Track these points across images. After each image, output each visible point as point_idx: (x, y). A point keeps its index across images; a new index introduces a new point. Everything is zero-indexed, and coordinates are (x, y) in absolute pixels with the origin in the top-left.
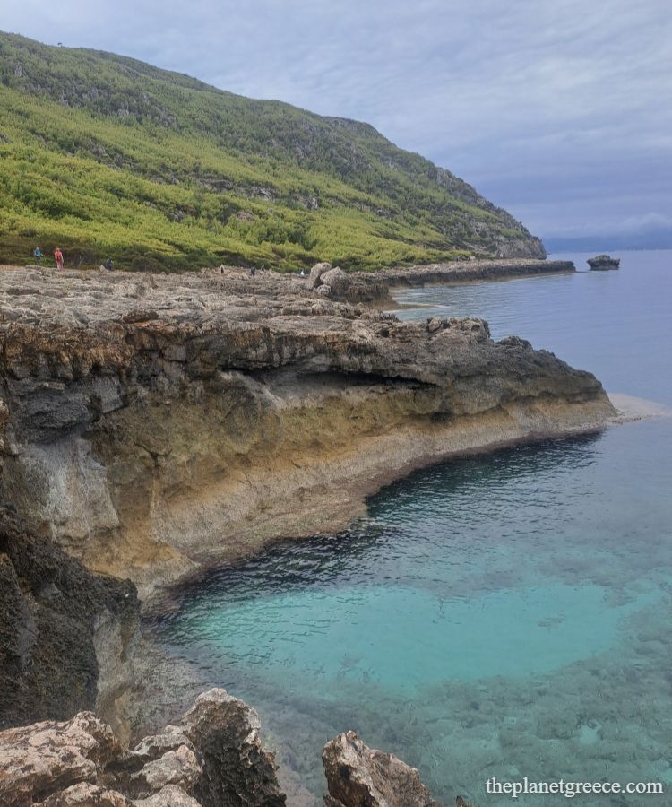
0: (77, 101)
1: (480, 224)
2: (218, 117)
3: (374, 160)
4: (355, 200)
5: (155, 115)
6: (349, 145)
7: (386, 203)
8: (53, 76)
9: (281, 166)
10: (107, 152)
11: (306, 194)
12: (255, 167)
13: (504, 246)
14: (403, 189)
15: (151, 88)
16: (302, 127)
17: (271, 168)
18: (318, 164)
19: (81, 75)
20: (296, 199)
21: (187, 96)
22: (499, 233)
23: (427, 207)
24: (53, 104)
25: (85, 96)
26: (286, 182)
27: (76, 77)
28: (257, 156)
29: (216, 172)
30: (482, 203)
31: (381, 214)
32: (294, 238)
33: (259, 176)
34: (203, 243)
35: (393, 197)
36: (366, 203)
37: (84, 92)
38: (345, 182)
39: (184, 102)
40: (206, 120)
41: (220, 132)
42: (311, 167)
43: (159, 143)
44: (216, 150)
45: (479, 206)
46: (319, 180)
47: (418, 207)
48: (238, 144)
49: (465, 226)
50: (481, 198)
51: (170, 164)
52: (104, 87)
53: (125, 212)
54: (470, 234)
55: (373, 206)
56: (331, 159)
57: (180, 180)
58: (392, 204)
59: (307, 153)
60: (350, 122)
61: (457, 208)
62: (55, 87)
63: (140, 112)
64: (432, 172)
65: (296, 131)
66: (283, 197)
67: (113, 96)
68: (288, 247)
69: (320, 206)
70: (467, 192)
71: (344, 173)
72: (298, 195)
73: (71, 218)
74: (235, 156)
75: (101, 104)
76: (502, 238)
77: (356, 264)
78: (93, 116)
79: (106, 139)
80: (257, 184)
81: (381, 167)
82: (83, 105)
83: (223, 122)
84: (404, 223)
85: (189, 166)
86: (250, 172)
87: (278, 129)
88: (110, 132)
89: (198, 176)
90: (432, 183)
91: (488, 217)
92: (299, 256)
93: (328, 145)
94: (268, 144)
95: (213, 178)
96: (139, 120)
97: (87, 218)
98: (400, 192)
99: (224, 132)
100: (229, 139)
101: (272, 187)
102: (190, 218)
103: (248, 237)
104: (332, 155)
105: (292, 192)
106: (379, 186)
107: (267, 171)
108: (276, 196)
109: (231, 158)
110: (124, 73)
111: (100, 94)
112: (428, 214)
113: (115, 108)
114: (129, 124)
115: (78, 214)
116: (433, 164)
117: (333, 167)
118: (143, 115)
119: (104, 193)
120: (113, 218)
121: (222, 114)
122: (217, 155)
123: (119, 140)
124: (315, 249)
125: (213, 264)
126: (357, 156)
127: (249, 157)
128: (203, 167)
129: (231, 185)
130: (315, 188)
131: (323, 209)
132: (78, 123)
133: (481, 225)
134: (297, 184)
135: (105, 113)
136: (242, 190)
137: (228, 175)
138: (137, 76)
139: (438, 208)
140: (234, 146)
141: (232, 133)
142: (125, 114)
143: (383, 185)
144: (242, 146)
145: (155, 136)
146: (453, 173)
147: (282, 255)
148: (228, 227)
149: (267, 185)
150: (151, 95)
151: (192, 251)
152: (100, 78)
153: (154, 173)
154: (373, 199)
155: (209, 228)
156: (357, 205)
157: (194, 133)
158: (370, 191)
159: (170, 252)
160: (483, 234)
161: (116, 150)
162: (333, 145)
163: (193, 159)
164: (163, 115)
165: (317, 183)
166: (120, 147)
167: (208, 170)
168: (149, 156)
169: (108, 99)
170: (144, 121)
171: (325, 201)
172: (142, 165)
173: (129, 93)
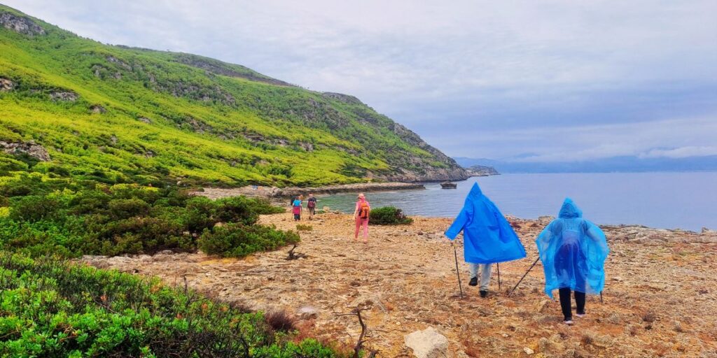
0: (181, 94)
1: (416, 159)
2: (259, 98)
3: (353, 120)
4: (336, 145)
5: (223, 99)
6: (337, 112)
7: (355, 146)
8: (170, 81)
9: (293, 126)
10: (198, 123)
11: (305, 142)
12: (278, 127)
13: (430, 172)
14: (368, 138)
15: (222, 83)
16: (309, 103)
17: (287, 127)
18: (317, 124)
19: (184, 79)
20: (299, 145)
21: (242, 87)
22: (428, 164)
23: (382, 148)
24: (169, 97)
25: (186, 90)
26: (295, 135)
27: (182, 80)
28: (280, 121)
29: (255, 132)
30: (422, 145)
31: (351, 153)
32: (284, 172)
33: (279, 133)
34: (242, 176)
35: (362, 142)
36: (343, 146)
37: (186, 88)
38: (332, 134)
39: (240, 91)
40: (253, 101)
41: (260, 107)
42: (312, 126)
43: (225, 115)
44: (257, 118)
45: (420, 147)
46: (315, 134)
47: (377, 148)
48: (270, 113)
49: (406, 159)
50: (423, 141)
51: (230, 128)
52: (196, 85)
53: (214, 165)
54: (409, 164)
55: (346, 148)
56: (325, 120)
57: (235, 136)
58: (359, 147)
59: (310, 118)
60: (342, 95)
61: (402, 149)
62: (171, 87)
63: (215, 98)
64: (392, 126)
65: (305, 105)
66: (292, 144)
67: (201, 90)
68: (280, 177)
69: (314, 149)
70: (413, 139)
71: (333, 128)
72: (301, 143)
73: (197, 169)
74: (268, 121)
75: (194, 94)
76: (430, 167)
77: (309, 184)
78: (189, 101)
79: (197, 116)
80: (277, 138)
81: (357, 124)
82: (185, 95)
83: (262, 101)
84: (365, 158)
85: (240, 129)
86: (275, 131)
87: (294, 105)
88: (199, 111)
89: (245, 134)
90: (390, 133)
91: (422, 154)
92: (283, 181)
93: (324, 113)
94: (288, 113)
95: (252, 135)
96: (214, 102)
97: (201, 168)
98: (366, 139)
99: (262, 108)
100: (264, 111)
101: (286, 139)
102: (238, 165)
103: (263, 172)
104: (326, 118)
105: (298, 141)
106: (354, 136)
107: (285, 129)
108: (288, 144)
109: (265, 122)
110: (207, 75)
111: (194, 89)
112: (382, 153)
113: (202, 96)
114: (208, 105)
115: (198, 167)
116: (393, 122)
117: (326, 125)
118: (217, 99)
119: (206, 157)
120: (209, 167)
121: (262, 96)
122: (256, 121)
123: (203, 116)
124: (292, 178)
125: (245, 185)
126: (341, 119)
127: (276, 121)
128: (249, 129)
129: (262, 138)
130: (312, 138)
131: (315, 151)
132: (182, 107)
133: (418, 160)
134: (301, 137)
135: (196, 99)
136: (269, 141)
137: (261, 133)
138: (214, 76)
139: (389, 149)
140: (267, 115)
141: (267, 107)
142: (206, 99)
143: (357, 135)
144: (272, 114)
145: (222, 111)
146: (405, 126)
147: (276, 180)
148: (254, 168)
149: (283, 138)
150: (222, 88)
151: (238, 180)
152: (195, 81)
153: (221, 134)
154: (347, 143)
155: (246, 169)
156: (337, 148)
157: (245, 109)
158: (348, 139)
159: (230, 181)
160: (418, 165)
161: (202, 122)
162: (327, 113)
163: (243, 125)
164: (228, 99)
165: (314, 136)
166: (205, 121)
167: (251, 131)
168: (219, 124)
169: (198, 91)
170: (217, 103)
171: (317, 146)
172: (215, 130)
173: (210, 88)
